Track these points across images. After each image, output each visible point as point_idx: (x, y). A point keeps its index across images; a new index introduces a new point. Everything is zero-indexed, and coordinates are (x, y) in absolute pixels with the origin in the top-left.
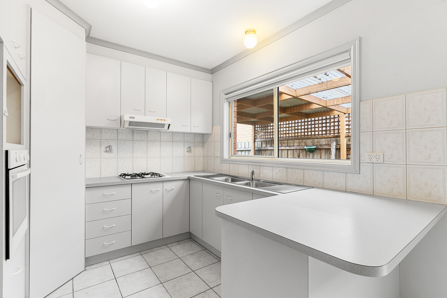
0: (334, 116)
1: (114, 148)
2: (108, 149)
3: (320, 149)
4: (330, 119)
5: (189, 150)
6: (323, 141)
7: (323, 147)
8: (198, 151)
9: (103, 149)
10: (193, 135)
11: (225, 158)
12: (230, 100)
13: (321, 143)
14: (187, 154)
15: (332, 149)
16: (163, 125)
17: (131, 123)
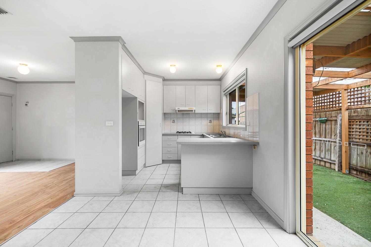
0: (339, 92)
1: (176, 121)
2: (173, 121)
3: (331, 120)
4: (336, 94)
5: (210, 121)
6: (334, 113)
7: (332, 119)
8: (215, 122)
9: (172, 122)
10: (213, 114)
11: (223, 125)
12: (226, 94)
13: (332, 115)
14: (209, 124)
15: (338, 120)
16: (192, 111)
17: (179, 111)
